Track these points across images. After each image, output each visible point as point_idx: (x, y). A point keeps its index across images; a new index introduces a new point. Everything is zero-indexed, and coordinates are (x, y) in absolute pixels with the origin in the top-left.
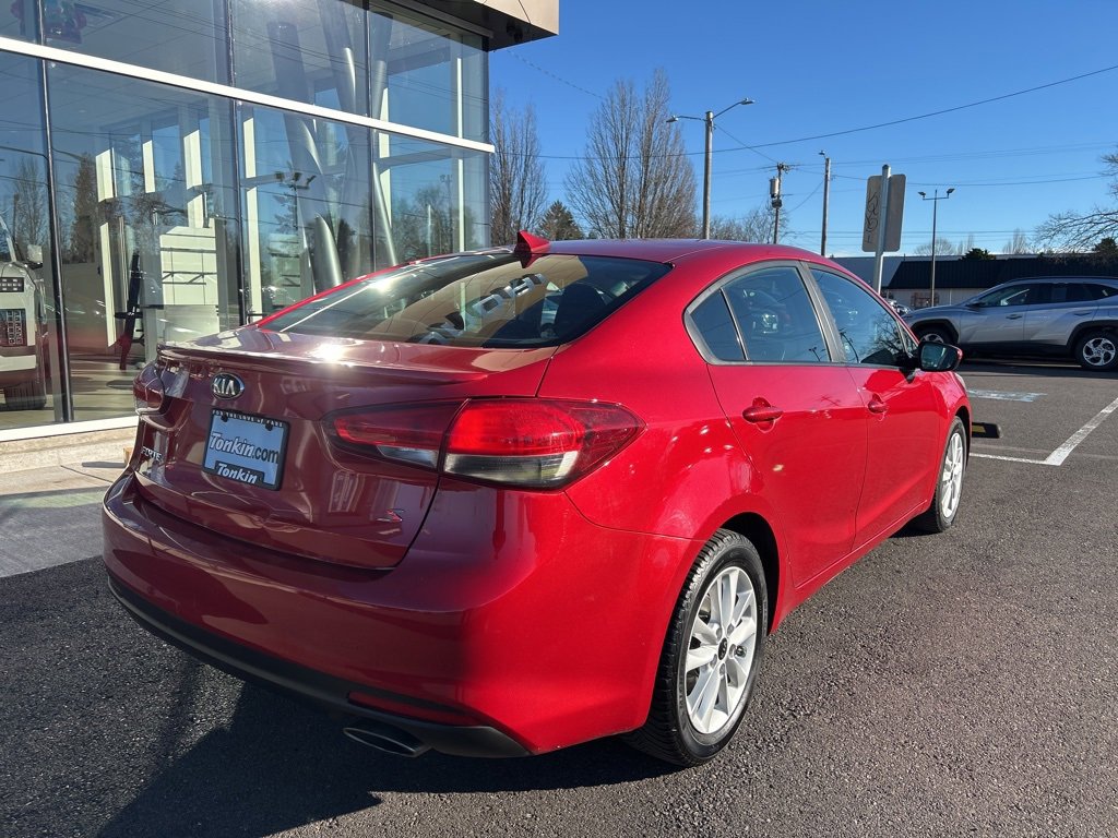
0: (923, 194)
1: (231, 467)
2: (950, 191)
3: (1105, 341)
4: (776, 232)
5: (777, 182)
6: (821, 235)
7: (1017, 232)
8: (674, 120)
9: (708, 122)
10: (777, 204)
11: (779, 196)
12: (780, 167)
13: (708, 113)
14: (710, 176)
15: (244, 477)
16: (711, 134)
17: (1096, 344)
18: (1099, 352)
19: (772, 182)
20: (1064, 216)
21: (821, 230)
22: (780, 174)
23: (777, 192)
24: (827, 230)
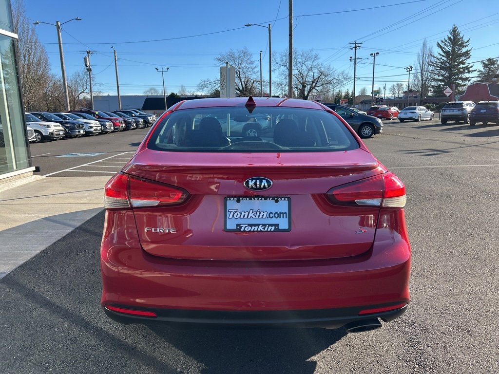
0: (157, 69)
2: (168, 69)
3: (254, 130)
4: (90, 83)
5: (88, 59)
6: (116, 85)
7: (182, 86)
8: (37, 23)
9: (58, 27)
10: (89, 70)
11: (89, 66)
12: (88, 52)
13: (57, 22)
14: (63, 54)
16: (60, 33)
17: (251, 132)
19: (85, 59)
20: (206, 80)
21: (116, 83)
22: (88, 55)
23: (88, 64)
24: (119, 83)
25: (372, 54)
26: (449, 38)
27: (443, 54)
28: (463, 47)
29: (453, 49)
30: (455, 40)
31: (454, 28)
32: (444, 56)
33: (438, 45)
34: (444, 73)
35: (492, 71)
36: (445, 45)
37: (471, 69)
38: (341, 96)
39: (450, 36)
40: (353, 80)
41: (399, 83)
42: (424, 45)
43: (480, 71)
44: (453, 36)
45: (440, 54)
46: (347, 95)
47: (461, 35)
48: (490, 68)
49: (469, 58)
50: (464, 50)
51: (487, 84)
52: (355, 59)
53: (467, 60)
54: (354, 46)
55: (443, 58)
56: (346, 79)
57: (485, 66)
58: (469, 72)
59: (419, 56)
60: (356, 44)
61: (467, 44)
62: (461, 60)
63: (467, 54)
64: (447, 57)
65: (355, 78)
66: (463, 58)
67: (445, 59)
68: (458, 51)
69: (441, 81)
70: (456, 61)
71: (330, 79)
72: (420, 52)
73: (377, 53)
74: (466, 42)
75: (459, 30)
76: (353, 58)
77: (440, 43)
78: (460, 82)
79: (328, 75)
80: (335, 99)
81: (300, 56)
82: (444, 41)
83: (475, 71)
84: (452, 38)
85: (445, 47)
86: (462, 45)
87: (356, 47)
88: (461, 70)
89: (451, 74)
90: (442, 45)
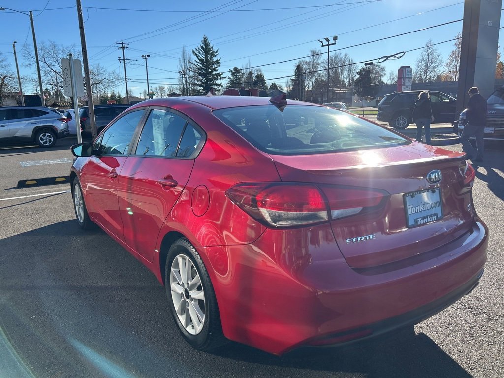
1: (423, 218)
15: (431, 219)
17: (44, 136)
18: (46, 139)
25: (143, 56)
26: (202, 47)
27: (198, 61)
28: (214, 56)
29: (206, 57)
30: (207, 49)
31: (205, 39)
32: (199, 63)
33: (194, 52)
34: (202, 78)
35: (239, 79)
36: (200, 53)
37: (222, 76)
38: (107, 97)
39: (202, 45)
40: (125, 82)
41: (161, 85)
42: (184, 52)
43: (229, 78)
44: (205, 46)
45: (195, 60)
46: (113, 96)
47: (211, 46)
48: (236, 76)
49: (219, 66)
50: (215, 59)
51: (237, 89)
52: (124, 60)
53: (219, 68)
54: (121, 46)
55: (199, 65)
56: (117, 79)
57: (233, 74)
58: (221, 79)
59: (180, 60)
60: (122, 44)
61: (217, 53)
62: (214, 67)
63: (217, 62)
64: (202, 63)
65: (126, 79)
66: (215, 66)
67: (201, 66)
68: (211, 59)
69: (200, 85)
70: (209, 68)
71: (100, 79)
72: (181, 58)
73: (148, 56)
74: (216, 52)
75: (209, 40)
76: (122, 58)
77: (195, 50)
78: (215, 87)
79: (98, 75)
80: (101, 100)
81: (59, 52)
82: (198, 49)
83: (225, 78)
84: (204, 47)
85: (200, 55)
86: (213, 54)
87: (123, 48)
88: (215, 76)
89: (208, 80)
90: (197, 52)
